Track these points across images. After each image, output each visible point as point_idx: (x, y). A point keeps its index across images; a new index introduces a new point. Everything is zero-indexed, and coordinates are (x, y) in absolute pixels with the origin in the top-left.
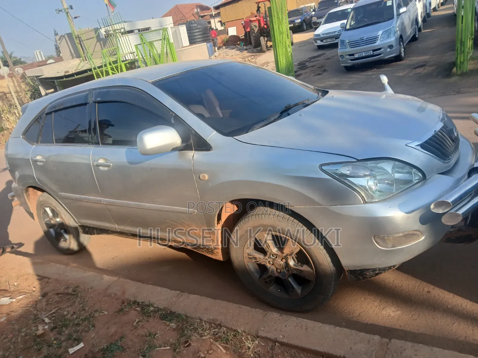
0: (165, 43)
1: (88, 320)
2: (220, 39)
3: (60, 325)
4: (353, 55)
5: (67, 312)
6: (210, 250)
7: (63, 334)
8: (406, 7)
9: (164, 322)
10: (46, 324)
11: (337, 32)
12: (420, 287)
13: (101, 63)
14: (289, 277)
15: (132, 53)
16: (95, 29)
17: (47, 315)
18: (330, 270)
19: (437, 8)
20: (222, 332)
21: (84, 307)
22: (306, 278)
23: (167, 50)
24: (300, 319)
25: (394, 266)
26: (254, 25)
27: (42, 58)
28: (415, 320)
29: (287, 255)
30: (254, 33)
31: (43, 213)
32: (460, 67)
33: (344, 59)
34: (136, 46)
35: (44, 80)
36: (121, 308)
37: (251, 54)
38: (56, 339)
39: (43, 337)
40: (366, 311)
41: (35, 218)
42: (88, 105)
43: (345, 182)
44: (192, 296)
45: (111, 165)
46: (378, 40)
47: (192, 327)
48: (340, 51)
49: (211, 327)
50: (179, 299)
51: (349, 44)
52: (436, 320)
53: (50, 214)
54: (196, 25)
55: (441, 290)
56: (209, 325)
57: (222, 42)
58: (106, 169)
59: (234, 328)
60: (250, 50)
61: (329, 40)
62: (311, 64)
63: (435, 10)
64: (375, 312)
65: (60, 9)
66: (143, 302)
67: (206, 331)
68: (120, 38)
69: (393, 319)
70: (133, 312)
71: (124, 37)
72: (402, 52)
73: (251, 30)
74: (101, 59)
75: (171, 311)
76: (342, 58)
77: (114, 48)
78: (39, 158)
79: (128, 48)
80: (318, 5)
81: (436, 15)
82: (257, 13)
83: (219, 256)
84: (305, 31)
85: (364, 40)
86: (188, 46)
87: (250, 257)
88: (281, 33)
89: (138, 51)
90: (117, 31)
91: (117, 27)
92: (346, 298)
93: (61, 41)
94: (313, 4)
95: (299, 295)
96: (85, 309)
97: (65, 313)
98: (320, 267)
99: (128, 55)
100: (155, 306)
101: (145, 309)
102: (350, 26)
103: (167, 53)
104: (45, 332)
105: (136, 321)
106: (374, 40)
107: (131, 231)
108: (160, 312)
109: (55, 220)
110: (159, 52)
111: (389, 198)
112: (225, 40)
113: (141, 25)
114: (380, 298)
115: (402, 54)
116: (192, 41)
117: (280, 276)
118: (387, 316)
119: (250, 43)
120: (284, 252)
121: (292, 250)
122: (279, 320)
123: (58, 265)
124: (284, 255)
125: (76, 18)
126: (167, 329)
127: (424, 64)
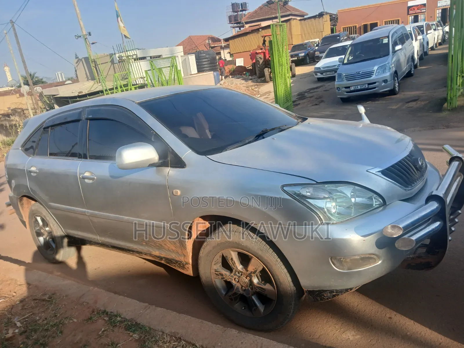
0: (173, 70)
1: (57, 326)
2: (228, 68)
3: (30, 329)
4: (349, 87)
5: (39, 317)
6: (181, 265)
7: (31, 338)
8: (402, 46)
9: (128, 332)
10: (17, 327)
11: (337, 66)
12: (382, 313)
13: (112, 86)
14: (252, 295)
15: (142, 78)
16: (110, 54)
17: (20, 319)
18: (290, 289)
19: (435, 48)
20: (181, 346)
21: (56, 314)
22: (268, 296)
23: (174, 76)
24: (257, 336)
25: (351, 289)
26: (259, 57)
27: (62, 78)
28: (373, 345)
29: (251, 273)
30: (259, 64)
31: (34, 221)
32: (450, 103)
33: (340, 91)
34: (146, 72)
35: (59, 99)
36: (90, 317)
37: (255, 84)
38: (23, 343)
39: (11, 341)
40: (327, 333)
41: (27, 227)
42: (80, 121)
43: (304, 203)
44: (159, 309)
45: (96, 178)
46: (373, 74)
47: (153, 339)
48: (337, 83)
49: (172, 340)
50: (145, 311)
51: (345, 77)
52: (393, 346)
53: (41, 223)
54: (205, 55)
55: (403, 316)
56: (170, 337)
57: (229, 71)
58: (91, 181)
59: (194, 342)
60: (255, 80)
61: (328, 73)
62: (310, 95)
63: (432, 49)
64: (335, 335)
65: (79, 35)
66: (112, 312)
67: (166, 344)
68: (132, 64)
69: (351, 343)
70: (101, 322)
71: (136, 63)
72: (397, 86)
73: (256, 61)
74: (113, 82)
75: (136, 323)
76: (339, 90)
77: (126, 72)
78: (33, 169)
79: (139, 74)
80: (322, 41)
81: (434, 53)
82: (263, 46)
83: (189, 271)
84: (308, 64)
85: (360, 74)
86: (196, 74)
87: (217, 273)
88: (281, 65)
89: (148, 76)
90: (130, 57)
91: (130, 53)
92: (309, 320)
93: (78, 64)
94: (317, 40)
95: (262, 314)
96: (56, 316)
97: (38, 318)
98: (281, 286)
99: (139, 79)
100: (123, 317)
101: (112, 319)
102: (348, 61)
103: (174, 79)
104: (14, 336)
105: (102, 330)
106: (369, 74)
107: (111, 243)
108: (126, 323)
109: (44, 229)
110: (167, 78)
111: (346, 221)
112: (232, 70)
113: (153, 52)
114: (342, 322)
115: (396, 89)
116: (200, 69)
117: (245, 294)
118: (346, 339)
119: (256, 74)
120: (248, 269)
121: (255, 268)
122: (237, 336)
123: (40, 272)
124: (248, 273)
125: (93, 43)
126: (129, 340)
127: (417, 98)
